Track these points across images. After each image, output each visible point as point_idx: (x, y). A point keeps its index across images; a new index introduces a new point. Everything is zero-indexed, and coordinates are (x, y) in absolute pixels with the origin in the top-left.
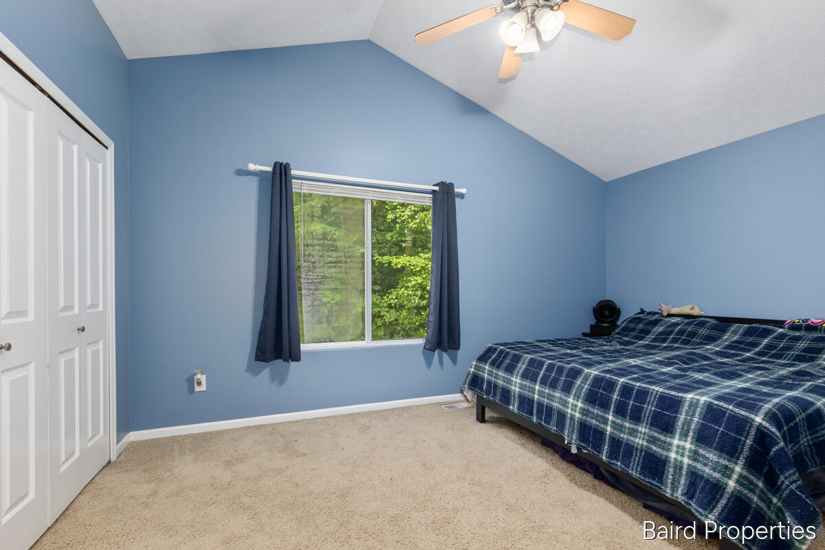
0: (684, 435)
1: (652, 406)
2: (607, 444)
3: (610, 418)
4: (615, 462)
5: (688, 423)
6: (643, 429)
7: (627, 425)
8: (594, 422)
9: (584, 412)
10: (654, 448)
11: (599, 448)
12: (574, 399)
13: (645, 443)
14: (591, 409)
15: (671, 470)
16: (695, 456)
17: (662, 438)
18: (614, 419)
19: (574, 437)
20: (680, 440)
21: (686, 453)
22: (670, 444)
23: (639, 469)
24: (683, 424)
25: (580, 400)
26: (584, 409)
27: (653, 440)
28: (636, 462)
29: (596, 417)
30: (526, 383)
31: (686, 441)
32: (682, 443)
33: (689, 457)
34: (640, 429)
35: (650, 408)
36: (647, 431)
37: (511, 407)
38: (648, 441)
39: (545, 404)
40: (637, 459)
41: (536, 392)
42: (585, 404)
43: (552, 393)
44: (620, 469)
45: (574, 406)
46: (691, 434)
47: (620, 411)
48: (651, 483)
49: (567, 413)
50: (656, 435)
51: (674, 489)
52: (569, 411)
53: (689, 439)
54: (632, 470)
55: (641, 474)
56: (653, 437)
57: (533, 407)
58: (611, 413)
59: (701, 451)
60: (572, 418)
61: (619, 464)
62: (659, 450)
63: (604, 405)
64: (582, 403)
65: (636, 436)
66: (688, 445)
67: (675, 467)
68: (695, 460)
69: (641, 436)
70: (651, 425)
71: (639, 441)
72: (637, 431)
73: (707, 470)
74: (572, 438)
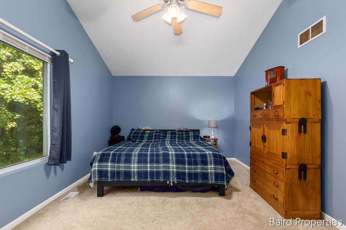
0: (211, 164)
1: (199, 158)
2: (187, 176)
3: (187, 167)
4: (191, 181)
5: (211, 160)
6: (199, 166)
7: (193, 167)
8: (181, 170)
9: (177, 168)
10: (204, 171)
11: (185, 179)
12: (172, 165)
13: (201, 171)
14: (179, 166)
15: (210, 175)
16: (215, 169)
17: (205, 167)
18: (188, 167)
19: (175, 179)
20: (210, 166)
21: (213, 169)
22: (208, 168)
23: (201, 179)
24: (210, 161)
25: (174, 164)
26: (177, 167)
27: (203, 169)
28: (200, 178)
29: (181, 168)
30: (141, 165)
31: (212, 165)
32: (211, 166)
33: (214, 170)
34: (198, 167)
35: (199, 159)
36: (201, 166)
37: (133, 179)
38: (202, 170)
39: (155, 171)
40: (200, 176)
41: (149, 168)
42: (176, 165)
43: (158, 165)
44: (194, 183)
45: (173, 167)
46: (213, 163)
47: (190, 163)
48: (206, 182)
49: (170, 171)
50: (203, 167)
51: (212, 180)
52: (171, 170)
53: (213, 165)
54: (199, 181)
55: (202, 181)
56: (203, 168)
57: (147, 175)
58: (187, 165)
59: (216, 167)
60: (173, 172)
61: (193, 181)
62: (205, 171)
63: (183, 163)
64: (175, 165)
65: (197, 170)
66: (213, 166)
67: (211, 174)
68: (215, 170)
69: (199, 169)
70: (201, 164)
71: (199, 171)
72: (197, 168)
73: (219, 171)
74: (174, 180)
